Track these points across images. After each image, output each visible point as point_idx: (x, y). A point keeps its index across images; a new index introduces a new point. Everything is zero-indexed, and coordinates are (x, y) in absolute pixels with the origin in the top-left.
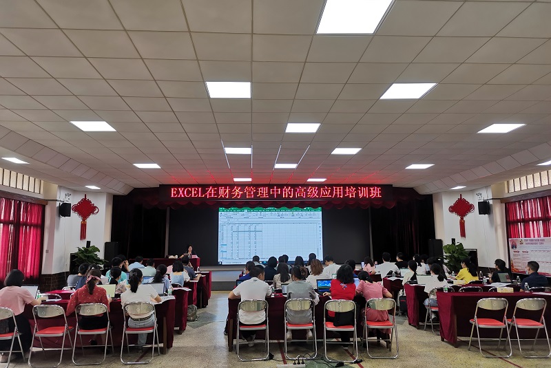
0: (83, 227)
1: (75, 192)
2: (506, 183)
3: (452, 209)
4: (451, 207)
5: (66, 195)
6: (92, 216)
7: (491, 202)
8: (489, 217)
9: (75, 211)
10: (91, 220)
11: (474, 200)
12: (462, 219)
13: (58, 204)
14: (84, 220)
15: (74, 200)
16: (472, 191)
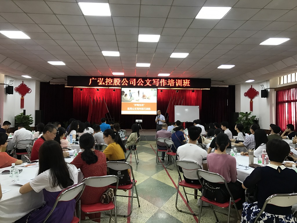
0: (22, 101)
1: (16, 79)
2: (279, 78)
3: (246, 94)
4: (245, 93)
5: (10, 81)
6: (27, 94)
7: (269, 90)
8: (267, 99)
9: (17, 91)
10: (27, 97)
11: (259, 89)
12: (251, 100)
13: (5, 86)
14: (22, 97)
15: (16, 85)
16: (258, 83)
